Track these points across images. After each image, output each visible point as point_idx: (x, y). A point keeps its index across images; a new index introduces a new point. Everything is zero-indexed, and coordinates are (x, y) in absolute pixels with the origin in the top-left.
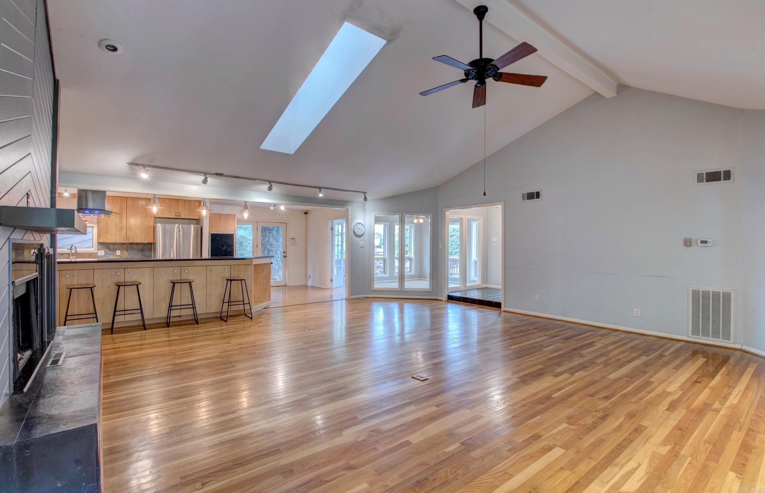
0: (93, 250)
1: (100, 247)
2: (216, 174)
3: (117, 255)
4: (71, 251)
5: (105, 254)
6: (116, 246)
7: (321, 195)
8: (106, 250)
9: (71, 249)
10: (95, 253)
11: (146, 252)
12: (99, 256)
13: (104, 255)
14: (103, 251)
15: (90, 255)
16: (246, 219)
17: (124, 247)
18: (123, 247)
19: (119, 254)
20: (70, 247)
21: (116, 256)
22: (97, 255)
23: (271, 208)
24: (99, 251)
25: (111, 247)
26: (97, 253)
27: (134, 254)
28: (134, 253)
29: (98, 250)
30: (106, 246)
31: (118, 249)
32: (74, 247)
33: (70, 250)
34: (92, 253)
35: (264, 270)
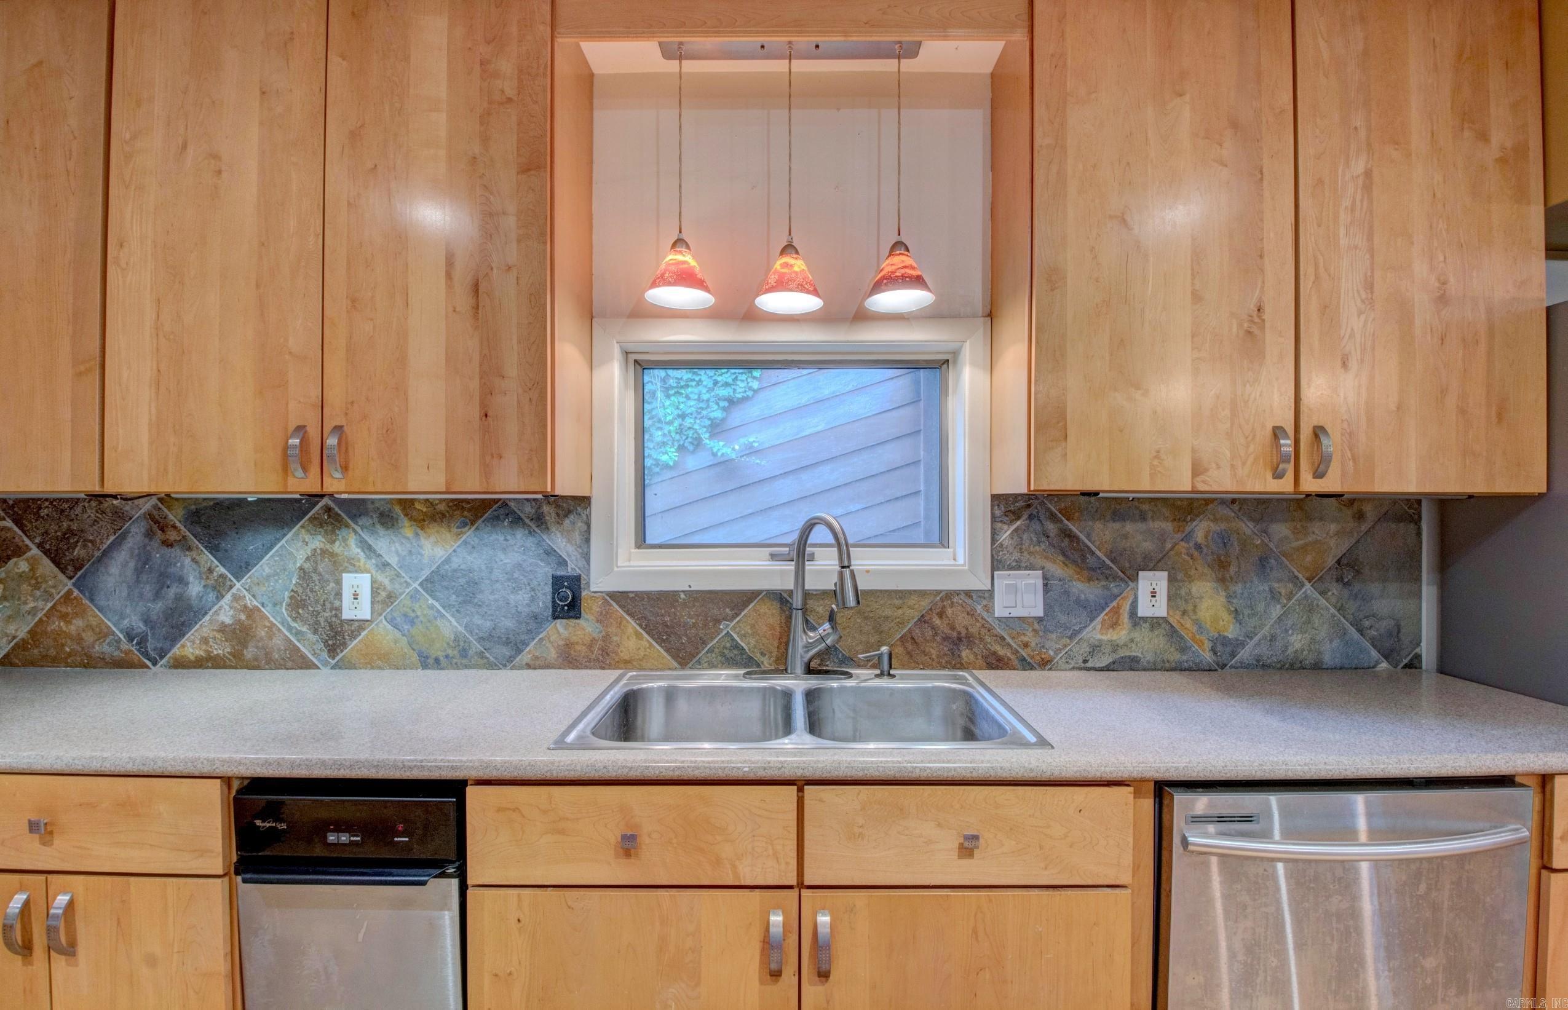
1: (1006, 534)
3: (1143, 610)
4: (800, 574)
5: (1048, 607)
6: (1129, 527)
8: (1057, 569)
9: (800, 552)
10: (968, 593)
11: (1375, 588)
12: (1004, 621)
13: (1039, 612)
14: (1035, 579)
17: (1199, 536)
18: (1187, 538)
19: (1160, 609)
20: (793, 537)
21: (1136, 620)
22: (989, 609)
24: (1004, 579)
25: (1096, 535)
26: (989, 595)
27: (1276, 611)
28: (1274, 596)
29: (997, 564)
30: (1052, 528)
31: (1151, 563)
32: (820, 534)
33: (791, 567)
34: (949, 595)
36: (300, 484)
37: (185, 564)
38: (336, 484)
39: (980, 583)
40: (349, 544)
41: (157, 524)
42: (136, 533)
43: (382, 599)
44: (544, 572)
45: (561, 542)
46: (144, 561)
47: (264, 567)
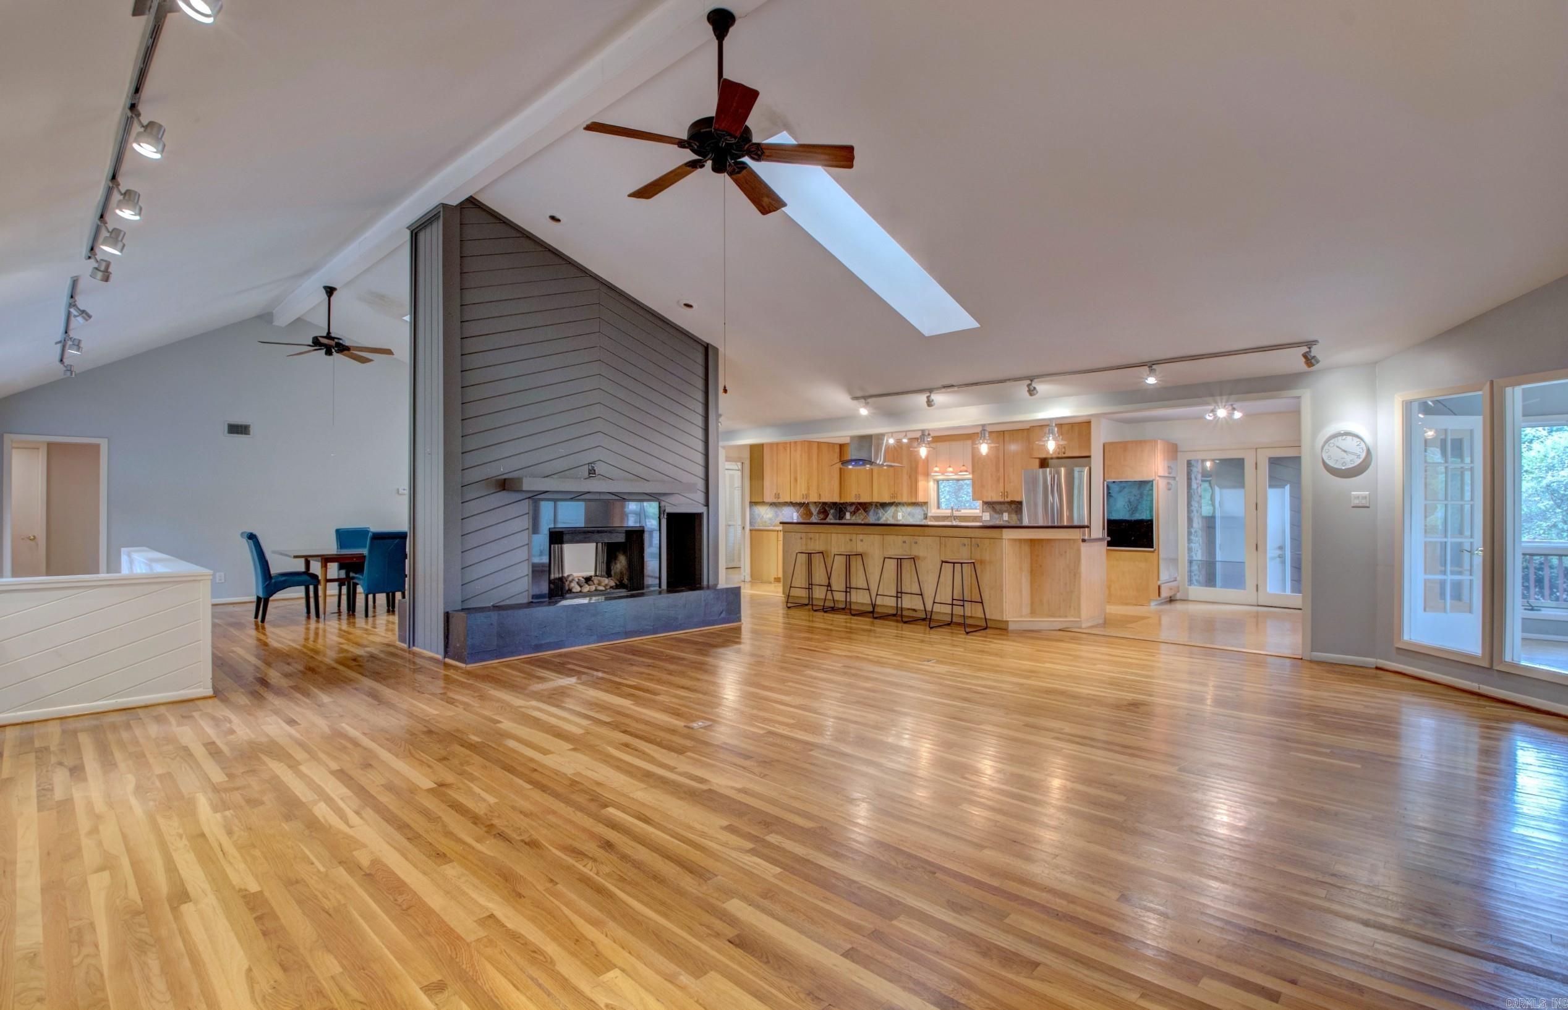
0: (977, 512)
1: (983, 507)
2: (944, 387)
7: (1151, 380)
8: (992, 513)
13: (989, 519)
14: (988, 514)
15: (975, 518)
16: (1051, 452)
23: (1208, 418)
24: (984, 514)
25: (998, 507)
26: (982, 517)
29: (983, 512)
30: (993, 506)
31: (1005, 512)
35: (1066, 552)
36: (892, 501)
37: (879, 511)
38: (896, 501)
39: (981, 515)
40: (899, 508)
41: (876, 506)
42: (874, 507)
43: (903, 517)
44: (922, 513)
45: (924, 508)
46: (874, 510)
47: (889, 512)
